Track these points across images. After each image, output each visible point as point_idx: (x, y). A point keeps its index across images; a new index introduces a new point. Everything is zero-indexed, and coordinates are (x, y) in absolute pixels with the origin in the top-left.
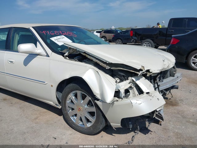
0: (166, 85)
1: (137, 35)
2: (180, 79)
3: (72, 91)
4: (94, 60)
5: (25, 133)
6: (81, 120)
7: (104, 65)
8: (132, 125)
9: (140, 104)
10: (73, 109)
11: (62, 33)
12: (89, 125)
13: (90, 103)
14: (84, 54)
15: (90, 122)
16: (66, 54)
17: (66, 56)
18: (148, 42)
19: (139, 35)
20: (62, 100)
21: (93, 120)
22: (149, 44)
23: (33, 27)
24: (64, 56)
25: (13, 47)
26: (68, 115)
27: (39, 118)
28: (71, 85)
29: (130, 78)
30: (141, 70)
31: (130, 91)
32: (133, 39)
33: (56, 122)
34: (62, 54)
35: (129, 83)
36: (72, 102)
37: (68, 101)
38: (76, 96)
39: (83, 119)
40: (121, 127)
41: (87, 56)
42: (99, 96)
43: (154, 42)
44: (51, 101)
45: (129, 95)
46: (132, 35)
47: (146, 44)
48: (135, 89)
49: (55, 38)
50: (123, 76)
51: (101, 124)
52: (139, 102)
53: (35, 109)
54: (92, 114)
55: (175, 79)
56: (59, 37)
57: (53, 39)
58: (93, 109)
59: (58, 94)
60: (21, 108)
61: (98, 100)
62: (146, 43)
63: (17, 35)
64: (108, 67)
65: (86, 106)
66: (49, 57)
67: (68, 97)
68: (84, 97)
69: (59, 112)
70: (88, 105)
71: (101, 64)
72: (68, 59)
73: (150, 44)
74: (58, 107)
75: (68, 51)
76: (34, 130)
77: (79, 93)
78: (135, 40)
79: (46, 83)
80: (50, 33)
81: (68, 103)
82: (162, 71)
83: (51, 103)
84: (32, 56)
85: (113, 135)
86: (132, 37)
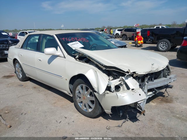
0: (157, 84)
1: (153, 35)
2: (173, 80)
3: (79, 84)
4: (95, 62)
5: (46, 112)
6: (85, 106)
7: (102, 67)
8: (122, 113)
9: (124, 97)
10: (80, 98)
11: (77, 39)
12: (90, 110)
13: (91, 94)
14: (88, 58)
15: (91, 108)
16: (77, 57)
17: (77, 58)
18: (164, 42)
19: (156, 35)
20: (73, 90)
21: (93, 106)
22: (165, 44)
23: (56, 35)
24: (75, 58)
25: (41, 49)
26: (77, 102)
27: (57, 103)
28: (79, 80)
29: (121, 77)
30: (128, 72)
31: (121, 87)
32: (149, 39)
33: (68, 107)
34: (74, 57)
35: (119, 81)
36: (79, 92)
37: (77, 92)
38: (82, 88)
39: (87, 106)
40: (112, 113)
41: (90, 59)
42: (96, 90)
43: (170, 42)
44: (66, 90)
45: (120, 90)
46: (149, 35)
47: (162, 44)
48: (124, 85)
49: (71, 43)
50: (116, 75)
51: (98, 110)
52: (122, 95)
53: (55, 96)
54: (92, 102)
55: (168, 80)
56: (74, 43)
57: (69, 44)
58: (93, 99)
59: (70, 85)
60: (45, 95)
61: (96, 92)
62: (163, 42)
63: (45, 39)
64: (104, 69)
65: (89, 96)
66: (65, 58)
67: (77, 89)
68: (87, 89)
69: (71, 99)
70: (90, 95)
71: (100, 65)
72: (78, 61)
73: (167, 44)
74: (70, 95)
75: (78, 55)
76: (52, 111)
77: (84, 86)
78: (152, 39)
79: (63, 77)
80: (68, 40)
81: (77, 93)
82: (150, 73)
83: (66, 92)
84: (54, 57)
85: (108, 120)
86: (149, 37)
